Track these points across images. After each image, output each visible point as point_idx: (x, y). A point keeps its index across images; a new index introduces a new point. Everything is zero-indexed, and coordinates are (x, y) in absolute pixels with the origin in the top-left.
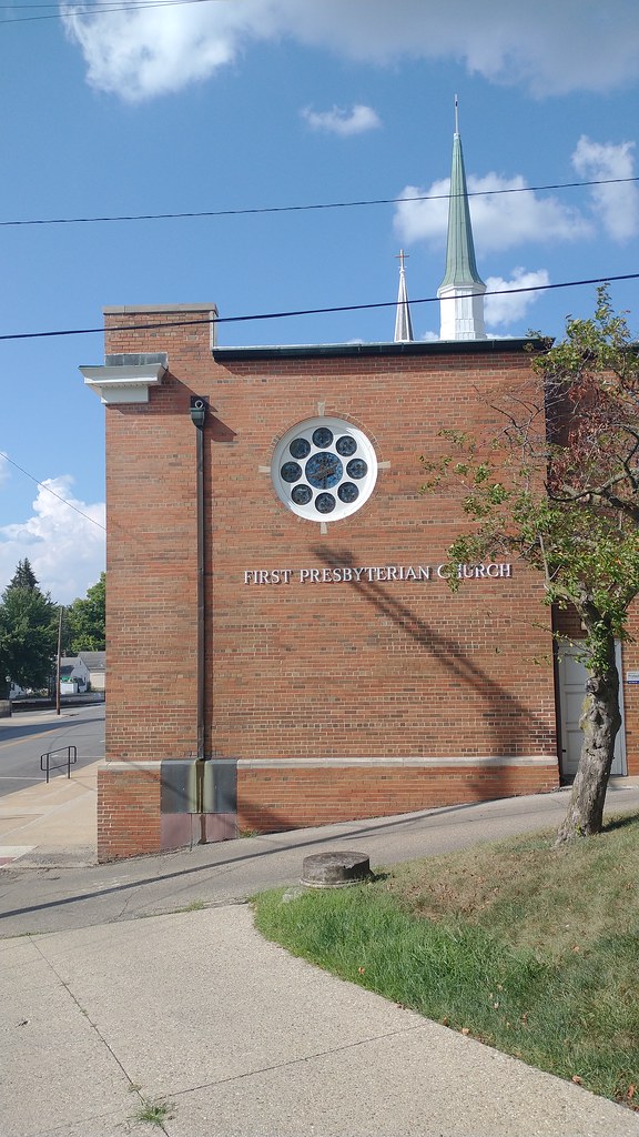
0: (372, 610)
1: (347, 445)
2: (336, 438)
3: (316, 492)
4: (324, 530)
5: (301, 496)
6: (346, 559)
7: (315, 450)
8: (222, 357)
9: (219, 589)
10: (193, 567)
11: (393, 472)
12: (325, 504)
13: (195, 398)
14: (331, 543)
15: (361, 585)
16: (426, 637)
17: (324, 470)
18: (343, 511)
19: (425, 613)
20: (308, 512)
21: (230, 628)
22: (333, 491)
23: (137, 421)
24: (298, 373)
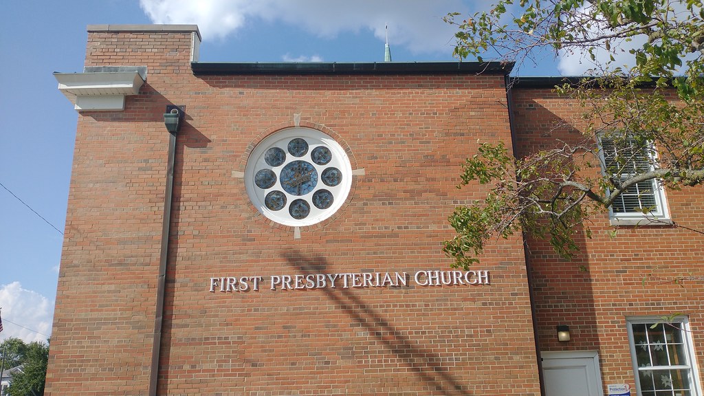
0: (346, 320)
1: (322, 155)
2: (311, 148)
3: (291, 198)
4: (297, 235)
5: (274, 202)
6: (319, 265)
7: (290, 158)
8: (201, 70)
9: (182, 298)
10: (154, 275)
11: (367, 179)
12: (299, 210)
13: (170, 107)
14: (304, 249)
15: (335, 293)
16: (404, 349)
17: (299, 177)
18: (317, 216)
19: (402, 322)
20: (282, 217)
21: (192, 342)
22: (308, 197)
23: (109, 127)
24: (275, 88)
